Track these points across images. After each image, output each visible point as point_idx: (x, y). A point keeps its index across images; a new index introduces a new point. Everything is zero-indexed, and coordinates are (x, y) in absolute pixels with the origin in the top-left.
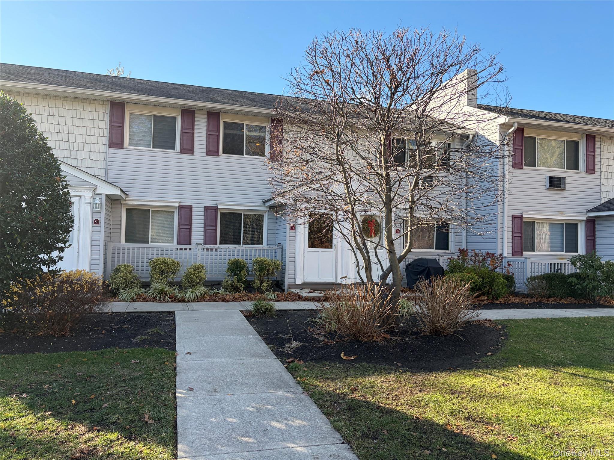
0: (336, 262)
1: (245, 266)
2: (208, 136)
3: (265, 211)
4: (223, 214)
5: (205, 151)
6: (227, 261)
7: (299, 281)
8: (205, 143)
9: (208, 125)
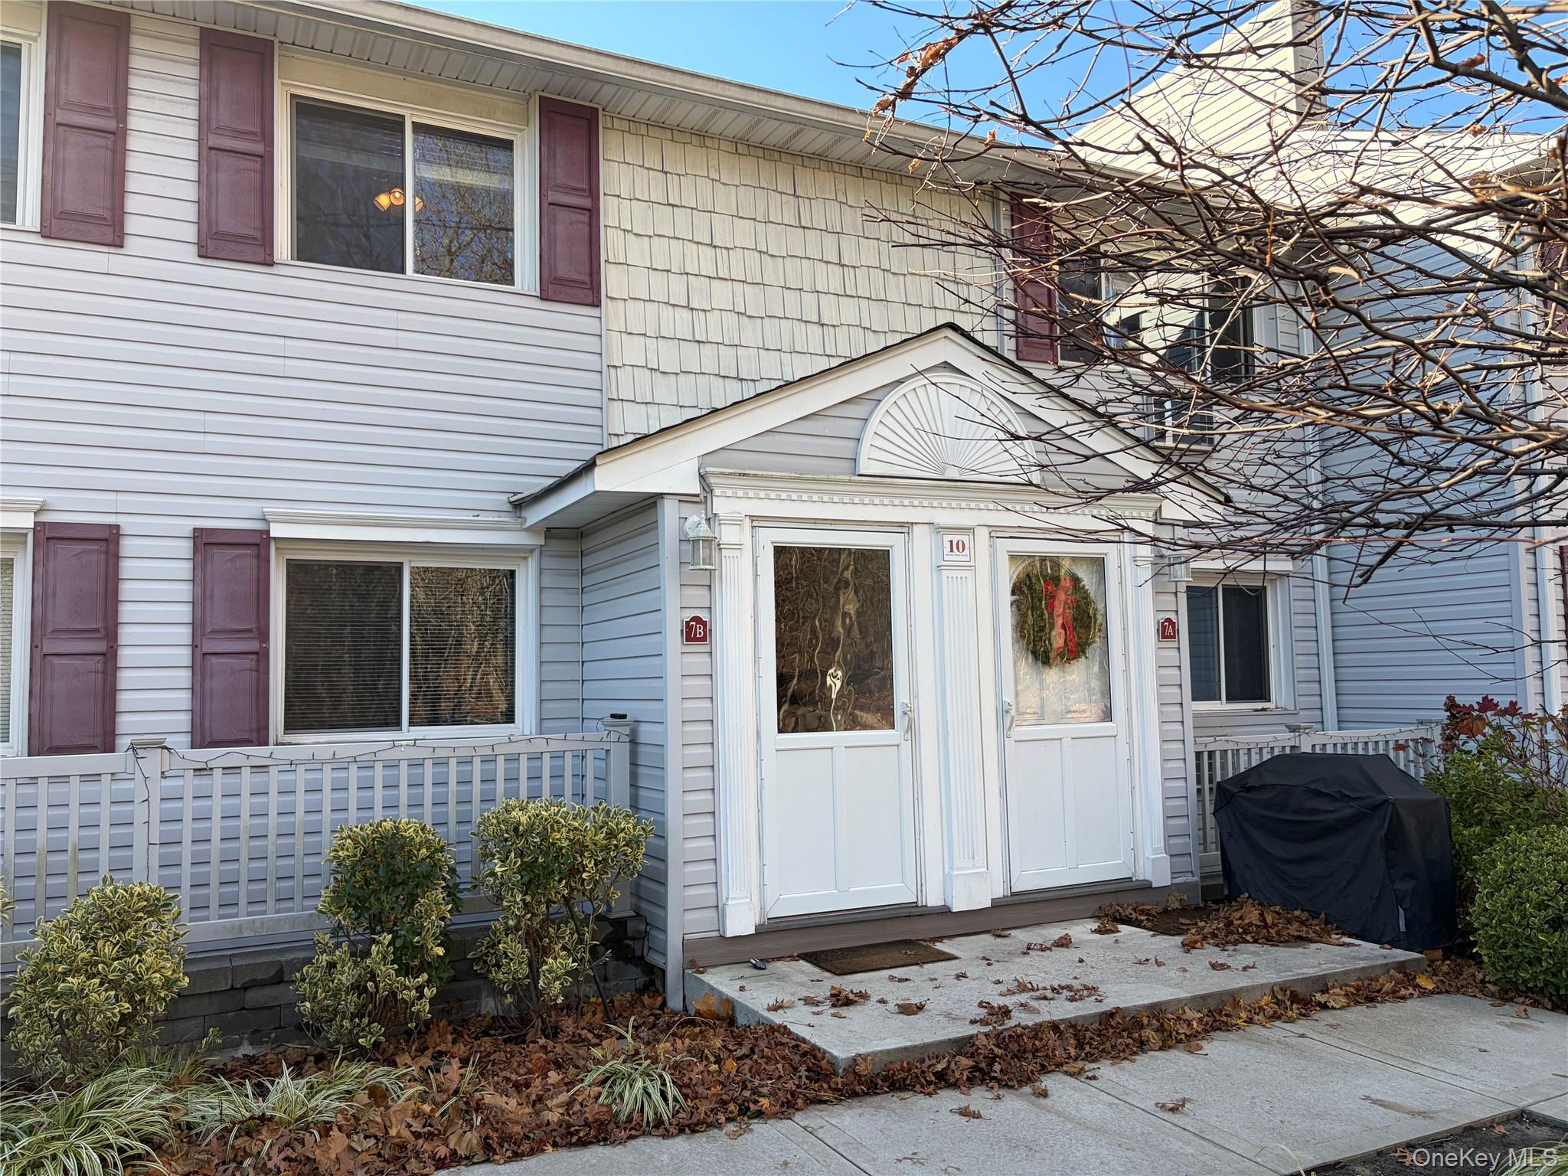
0: (917, 800)
1: (436, 865)
2: (209, 155)
3: (521, 552)
4: (297, 571)
5: (190, 233)
6: (328, 842)
7: (741, 922)
8: (191, 192)
9: (207, 101)
